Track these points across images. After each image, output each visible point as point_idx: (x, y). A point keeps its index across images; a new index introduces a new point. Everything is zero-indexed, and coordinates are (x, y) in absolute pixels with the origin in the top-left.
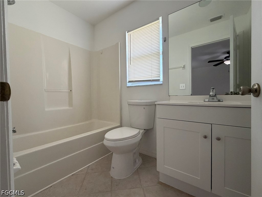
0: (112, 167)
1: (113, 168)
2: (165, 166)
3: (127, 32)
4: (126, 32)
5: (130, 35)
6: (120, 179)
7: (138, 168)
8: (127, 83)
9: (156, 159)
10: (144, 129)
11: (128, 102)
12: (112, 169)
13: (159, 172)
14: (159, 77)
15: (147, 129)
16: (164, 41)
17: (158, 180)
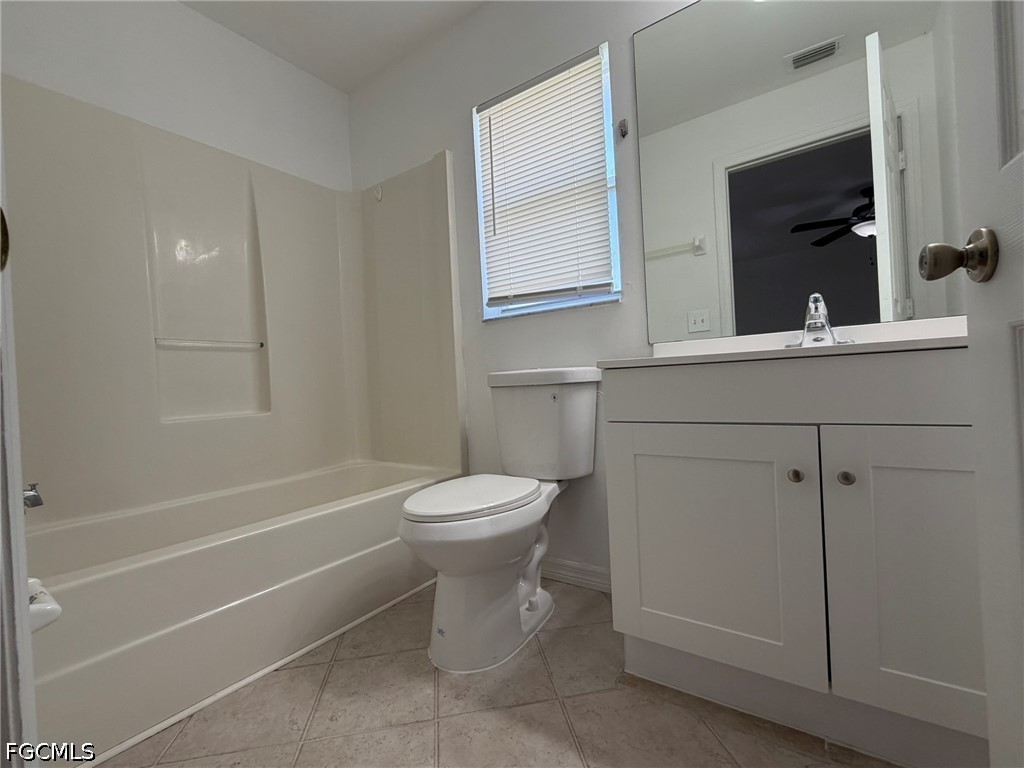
0: (435, 630)
1: (440, 632)
2: (643, 608)
3: (478, 112)
4: (474, 110)
5: (487, 120)
6: (469, 675)
7: (540, 631)
8: (485, 307)
9: (608, 596)
10: (559, 481)
11: (489, 376)
12: (435, 634)
13: (620, 637)
14: (609, 273)
15: (569, 481)
16: (619, 133)
17: (621, 670)
